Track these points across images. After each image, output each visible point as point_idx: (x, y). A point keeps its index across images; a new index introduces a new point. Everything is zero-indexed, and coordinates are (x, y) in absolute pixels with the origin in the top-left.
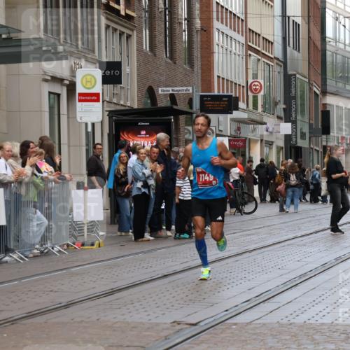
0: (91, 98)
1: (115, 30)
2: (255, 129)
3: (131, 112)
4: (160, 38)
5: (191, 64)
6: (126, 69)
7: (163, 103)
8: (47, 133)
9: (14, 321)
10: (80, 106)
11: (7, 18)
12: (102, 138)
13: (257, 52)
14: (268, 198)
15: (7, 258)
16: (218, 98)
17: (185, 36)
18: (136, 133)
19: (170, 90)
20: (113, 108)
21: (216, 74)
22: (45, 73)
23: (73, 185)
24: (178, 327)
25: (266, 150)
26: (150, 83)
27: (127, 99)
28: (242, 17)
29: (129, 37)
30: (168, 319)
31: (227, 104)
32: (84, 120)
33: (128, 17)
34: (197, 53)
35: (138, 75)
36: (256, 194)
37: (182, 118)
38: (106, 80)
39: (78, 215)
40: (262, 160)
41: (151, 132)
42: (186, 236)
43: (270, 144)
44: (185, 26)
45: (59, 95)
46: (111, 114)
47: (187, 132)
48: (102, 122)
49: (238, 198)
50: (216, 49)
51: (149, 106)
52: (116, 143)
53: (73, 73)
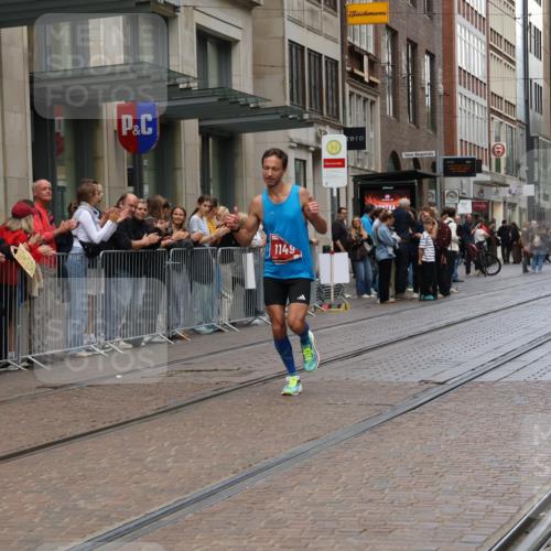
0: (336, 163)
1: (359, 97)
2: (497, 192)
3: (375, 176)
4: (403, 103)
5: (434, 127)
6: (370, 135)
7: (407, 167)
10: (326, 172)
11: (255, 87)
12: (347, 203)
13: (500, 115)
14: (511, 260)
15: (257, 321)
16: (461, 161)
17: (428, 101)
18: (380, 195)
19: (413, 154)
20: (357, 173)
21: (459, 137)
22: (291, 141)
23: (319, 249)
24: (426, 386)
25: (509, 212)
26: (393, 148)
27: (370, 164)
28: (485, 81)
29: (373, 103)
30: (415, 378)
31: (469, 167)
32: (330, 185)
33: (372, 84)
34: (440, 118)
35: (382, 141)
36: (500, 256)
37: (426, 182)
38: (350, 146)
39: (325, 279)
40: (504, 222)
41: (395, 196)
42: (431, 297)
43: (513, 206)
44: (428, 91)
45: (304, 162)
46: (356, 179)
47: (430, 195)
48: (347, 188)
49: (481, 259)
50: (458, 113)
51: (392, 170)
52: (361, 208)
53: (318, 140)
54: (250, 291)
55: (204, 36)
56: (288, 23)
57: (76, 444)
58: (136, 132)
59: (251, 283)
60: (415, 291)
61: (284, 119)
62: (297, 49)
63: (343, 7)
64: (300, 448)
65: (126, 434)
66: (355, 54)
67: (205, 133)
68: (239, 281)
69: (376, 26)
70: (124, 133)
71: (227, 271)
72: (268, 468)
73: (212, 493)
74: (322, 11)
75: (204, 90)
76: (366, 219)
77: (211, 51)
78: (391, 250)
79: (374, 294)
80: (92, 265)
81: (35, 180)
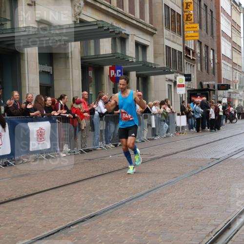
0: (182, 86)
1: (189, 64)
2: (235, 95)
3: (194, 90)
4: (204, 66)
5: (214, 74)
6: (193, 76)
7: (205, 87)
8: (167, 98)
9: (159, 158)
10: (178, 89)
11: (154, 61)
12: (185, 99)
13: (236, 70)
14: (240, 118)
15: (156, 138)
16: (223, 85)
17: (212, 65)
18: (196, 97)
19: (207, 83)
20: (188, 89)
21: (222, 77)
22: (167, 78)
23: (176, 114)
24: (212, 160)
25: (240, 102)
26: (200, 81)
27: (193, 86)
28: (231, 58)
29: (193, 66)
30: (209, 157)
31: (226, 87)
32: (179, 93)
33: (193, 60)
34: (216, 71)
35: (197, 78)
36: (236, 116)
37: (211, 92)
38: (186, 80)
39: (178, 124)
40: (238, 105)
41: (201, 97)
42: (214, 130)
43: (241, 100)
44: (212, 62)
45: (171, 85)
46: (188, 91)
47: (213, 96)
48: (185, 94)
49: (231, 118)
50: (222, 69)
51: (200, 88)
52: (190, 101)
53: (176, 78)
54: (153, 128)
55: (137, 44)
56: (165, 40)
57: (97, 178)
58: (115, 76)
59: (154, 126)
60: (208, 128)
61: (164, 71)
62: (168, 48)
63: (184, 34)
64: (171, 180)
65: (113, 175)
66: (187, 50)
67: (138, 76)
68: (150, 125)
69: (195, 41)
70: (111, 76)
71: (146, 122)
72: (160, 187)
73: (142, 195)
74: (176, 36)
75: (138, 62)
76: (192, 104)
77: (140, 49)
78: (200, 115)
79: (195, 129)
80: (101, 120)
81: (82, 91)
